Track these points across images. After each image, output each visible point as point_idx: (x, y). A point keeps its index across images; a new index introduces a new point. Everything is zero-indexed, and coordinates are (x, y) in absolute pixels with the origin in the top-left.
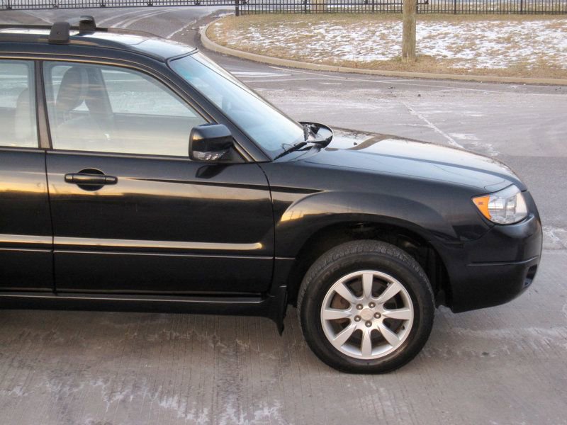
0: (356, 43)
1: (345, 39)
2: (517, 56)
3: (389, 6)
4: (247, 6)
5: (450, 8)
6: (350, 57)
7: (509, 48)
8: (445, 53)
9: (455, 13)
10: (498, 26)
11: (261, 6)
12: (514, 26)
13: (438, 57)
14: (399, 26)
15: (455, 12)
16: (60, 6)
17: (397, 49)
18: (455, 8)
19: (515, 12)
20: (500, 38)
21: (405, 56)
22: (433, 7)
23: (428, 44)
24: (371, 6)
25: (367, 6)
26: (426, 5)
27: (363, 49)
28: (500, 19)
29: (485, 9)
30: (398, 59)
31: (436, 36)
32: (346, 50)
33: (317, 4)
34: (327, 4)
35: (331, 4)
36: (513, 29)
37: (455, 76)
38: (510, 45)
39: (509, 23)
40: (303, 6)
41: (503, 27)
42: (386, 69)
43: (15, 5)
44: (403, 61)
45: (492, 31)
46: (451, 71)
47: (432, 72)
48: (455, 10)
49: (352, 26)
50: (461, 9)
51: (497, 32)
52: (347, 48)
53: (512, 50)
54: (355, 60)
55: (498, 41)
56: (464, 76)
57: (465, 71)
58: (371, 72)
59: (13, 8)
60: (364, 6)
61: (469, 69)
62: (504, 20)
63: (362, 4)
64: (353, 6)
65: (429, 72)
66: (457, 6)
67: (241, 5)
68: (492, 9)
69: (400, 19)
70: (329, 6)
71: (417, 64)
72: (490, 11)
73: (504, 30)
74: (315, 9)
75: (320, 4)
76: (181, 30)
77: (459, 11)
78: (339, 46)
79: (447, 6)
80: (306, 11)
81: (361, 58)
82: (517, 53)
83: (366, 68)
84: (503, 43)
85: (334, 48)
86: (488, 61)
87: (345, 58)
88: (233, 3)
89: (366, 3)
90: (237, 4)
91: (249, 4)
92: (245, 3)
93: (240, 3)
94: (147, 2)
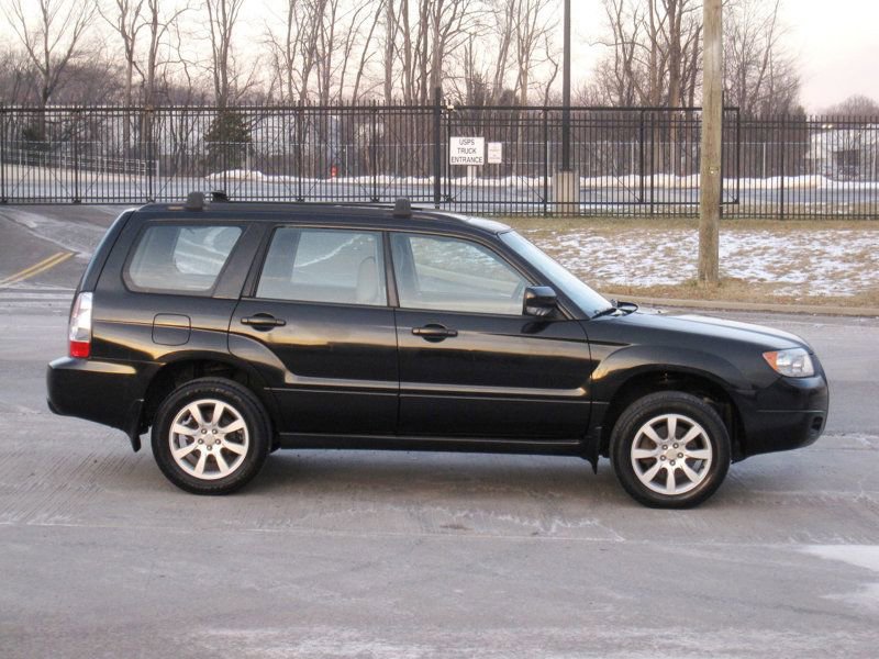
0: (627, 261)
1: (610, 256)
2: (871, 279)
3: (677, 206)
4: (453, 204)
5: (774, 211)
6: (620, 280)
7: (860, 269)
8: (763, 275)
9: (782, 219)
10: (847, 237)
11: (475, 205)
12: (873, 238)
13: (752, 281)
14: (694, 237)
15: (782, 216)
17: (690, 270)
18: (782, 210)
20: (848, 255)
21: (702, 278)
22: (747, 209)
23: (737, 264)
24: (649, 206)
25: (643, 206)
26: (736, 206)
27: (638, 268)
28: (852, 228)
29: (829, 212)
30: (694, 284)
31: (751, 252)
32: (613, 271)
33: (563, 203)
34: (579, 203)
35: (585, 203)
36: (869, 242)
37: (776, 306)
38: (862, 265)
39: (865, 233)
40: (542, 206)
41: (856, 239)
42: (675, 297)
43: (87, 198)
44: (700, 285)
45: (838, 244)
46: (771, 300)
47: (742, 301)
48: (782, 214)
49: (620, 236)
50: (796, 212)
51: (846, 247)
52: (615, 268)
53: (865, 271)
54: (629, 284)
55: (845, 259)
56: (789, 307)
57: (793, 300)
58: (652, 300)
59: (83, 201)
60: (637, 207)
61: (797, 296)
62: (859, 228)
63: (635, 204)
64: (621, 207)
65: (738, 300)
66: (785, 209)
67: (444, 202)
68: (840, 212)
69: (695, 226)
70: (582, 207)
71: (719, 289)
72: (838, 215)
73: (856, 243)
74: (560, 210)
75: (568, 203)
76: (351, 242)
77: (788, 214)
78: (603, 265)
79: (769, 207)
80: (547, 214)
81: (637, 282)
82: (871, 276)
83: (644, 295)
84: (852, 262)
85: (594, 267)
86: (826, 286)
87: (613, 281)
88: (432, 199)
89: (641, 202)
90: (437, 201)
91: (456, 202)
92: (449, 200)
93: (442, 199)
94: (296, 196)
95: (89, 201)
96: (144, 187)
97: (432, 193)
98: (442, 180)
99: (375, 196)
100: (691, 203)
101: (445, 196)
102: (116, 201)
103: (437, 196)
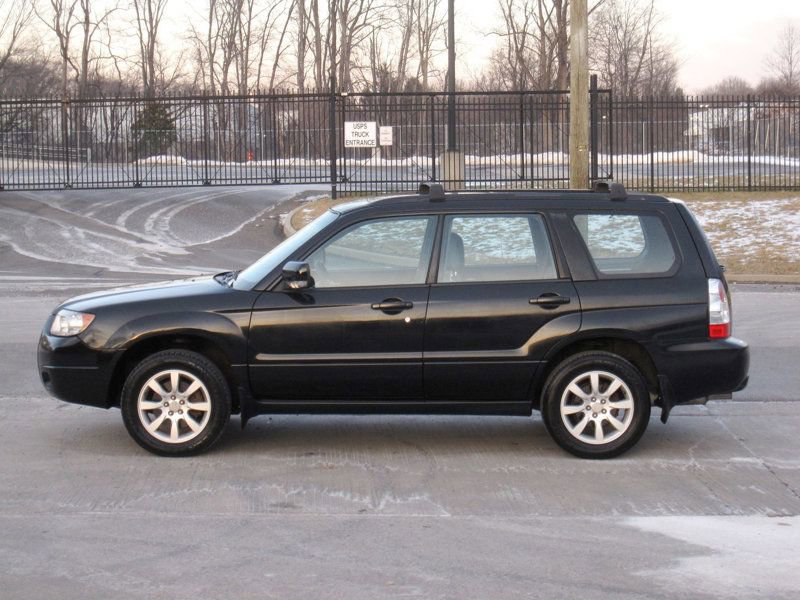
0: (507, 235)
1: (491, 231)
2: (731, 247)
3: (556, 182)
4: (348, 184)
5: (645, 185)
6: (497, 253)
7: (721, 238)
9: (653, 192)
10: (712, 208)
11: (369, 184)
12: (735, 208)
13: (620, 251)
15: (652, 190)
16: (75, 186)
18: (652, 184)
20: (711, 224)
22: (619, 182)
23: (608, 236)
24: (529, 183)
25: (524, 183)
26: (610, 181)
27: (516, 242)
28: (716, 199)
29: (696, 186)
31: (621, 224)
32: (492, 244)
33: (450, 182)
34: (465, 181)
35: (470, 181)
36: (731, 211)
38: (723, 233)
39: (728, 204)
41: (719, 209)
43: (9, 184)
45: (702, 215)
48: (652, 188)
50: (661, 186)
51: (710, 217)
52: (494, 242)
54: (505, 256)
59: (6, 187)
60: (519, 183)
62: (723, 199)
63: (516, 180)
64: (503, 184)
66: (655, 182)
67: (340, 183)
68: (706, 184)
70: (468, 184)
72: (704, 188)
73: (719, 213)
74: (447, 188)
75: (455, 181)
77: (658, 188)
78: (483, 240)
79: (640, 181)
82: (732, 243)
84: (715, 231)
85: (474, 242)
87: (491, 254)
88: (329, 180)
89: (522, 178)
90: (334, 181)
91: (351, 182)
92: (345, 180)
93: (338, 180)
94: (202, 180)
95: (11, 187)
96: (61, 173)
97: (329, 173)
98: (338, 161)
99: (276, 178)
101: (341, 176)
102: (36, 187)
103: (334, 176)
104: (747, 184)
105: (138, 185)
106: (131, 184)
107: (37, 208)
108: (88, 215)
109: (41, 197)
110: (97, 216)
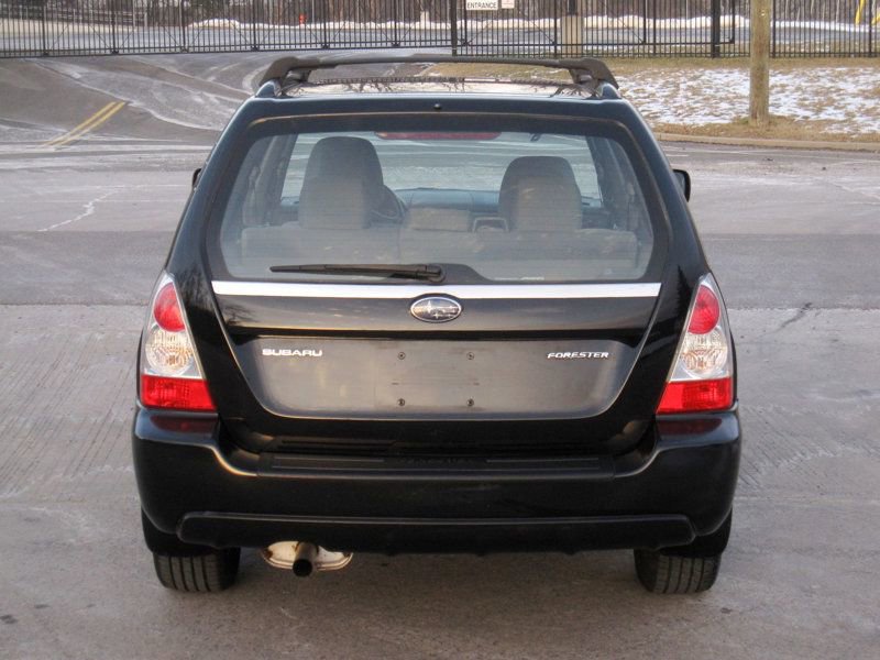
1: (641, 95)
4: (469, 48)
6: (668, 120)
8: (802, 112)
9: (774, 57)
10: (848, 74)
11: (490, 47)
12: (872, 74)
13: (797, 118)
16: (191, 50)
18: (774, 49)
19: (859, 55)
20: (863, 91)
21: (754, 117)
22: (742, 48)
24: (652, 47)
25: (646, 47)
26: (732, 45)
27: (677, 107)
30: (745, 122)
32: (654, 110)
33: (572, 45)
34: (582, 45)
36: (873, 78)
37: (837, 144)
39: (861, 70)
40: (553, 47)
41: (857, 76)
42: (732, 136)
43: (124, 48)
44: (752, 123)
45: (845, 81)
46: (827, 137)
47: (800, 139)
48: (774, 53)
49: (638, 76)
50: (782, 50)
51: (854, 83)
52: (654, 107)
54: (680, 123)
55: (864, 94)
56: (848, 144)
57: (844, 138)
58: (711, 139)
59: (121, 52)
60: (641, 47)
61: (850, 134)
62: (856, 65)
63: (639, 44)
65: (795, 138)
67: (461, 46)
71: (772, 127)
73: (861, 80)
74: (569, 52)
75: (577, 45)
77: (780, 53)
80: (557, 55)
81: (687, 121)
83: (702, 134)
84: (873, 98)
86: (870, 123)
88: (449, 43)
89: (644, 43)
90: (454, 45)
91: (472, 46)
92: (465, 43)
93: (459, 43)
94: (321, 43)
95: (126, 51)
96: (107, 37)
97: (449, 37)
98: (458, 23)
99: (396, 41)
100: (691, 43)
101: (462, 40)
102: (147, 51)
103: (454, 39)
104: (867, 50)
105: (255, 49)
106: (249, 48)
107: (156, 73)
108: (211, 79)
109: (153, 60)
110: (219, 80)
